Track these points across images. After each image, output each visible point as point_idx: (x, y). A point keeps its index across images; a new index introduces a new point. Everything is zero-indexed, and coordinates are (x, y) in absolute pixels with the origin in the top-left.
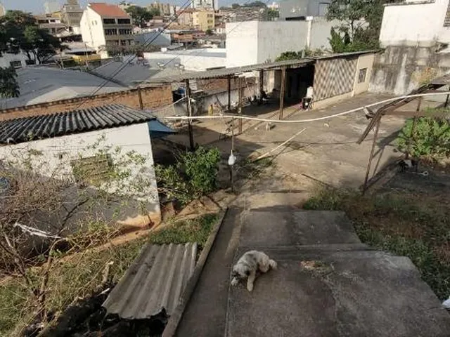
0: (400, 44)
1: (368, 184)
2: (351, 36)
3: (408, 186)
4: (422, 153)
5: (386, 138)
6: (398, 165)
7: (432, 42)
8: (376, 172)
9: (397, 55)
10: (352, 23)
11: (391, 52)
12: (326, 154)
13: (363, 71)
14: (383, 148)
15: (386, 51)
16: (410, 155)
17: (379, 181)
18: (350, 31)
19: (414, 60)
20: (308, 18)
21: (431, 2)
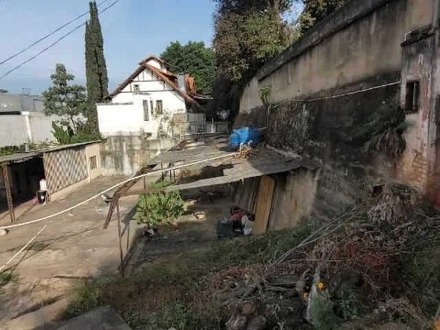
0: (118, 134)
1: (124, 263)
2: (73, 128)
3: (157, 251)
4: (159, 221)
5: (129, 214)
6: (143, 236)
7: (140, 132)
8: (129, 247)
9: (118, 144)
10: (71, 118)
11: (112, 141)
12: (77, 246)
13: (93, 159)
14: (129, 223)
15: (108, 140)
16: (150, 225)
17: (134, 256)
18: (71, 125)
19: (131, 146)
20: (24, 113)
21: (131, 104)
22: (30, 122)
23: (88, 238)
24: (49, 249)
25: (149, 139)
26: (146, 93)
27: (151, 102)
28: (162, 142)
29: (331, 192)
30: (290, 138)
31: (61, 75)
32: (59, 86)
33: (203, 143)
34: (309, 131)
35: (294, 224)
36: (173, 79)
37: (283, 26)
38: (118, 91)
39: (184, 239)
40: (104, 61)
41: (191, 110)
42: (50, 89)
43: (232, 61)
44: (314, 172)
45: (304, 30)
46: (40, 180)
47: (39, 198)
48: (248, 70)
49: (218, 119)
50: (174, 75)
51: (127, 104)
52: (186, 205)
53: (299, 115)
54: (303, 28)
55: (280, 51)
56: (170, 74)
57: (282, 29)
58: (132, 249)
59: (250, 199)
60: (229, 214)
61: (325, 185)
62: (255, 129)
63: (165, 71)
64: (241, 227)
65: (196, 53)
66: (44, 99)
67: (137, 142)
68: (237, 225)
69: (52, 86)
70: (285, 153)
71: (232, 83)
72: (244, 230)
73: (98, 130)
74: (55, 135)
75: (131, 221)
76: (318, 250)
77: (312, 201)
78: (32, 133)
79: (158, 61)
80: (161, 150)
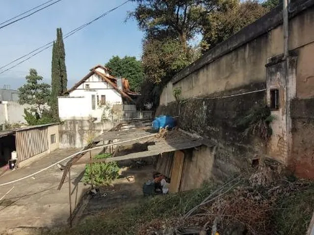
0: (72, 119)
1: (73, 216)
2: (40, 114)
3: (98, 206)
4: (100, 183)
5: (78, 178)
6: (88, 194)
7: (89, 117)
8: (77, 204)
9: (72, 125)
10: (39, 107)
11: (68, 123)
12: (36, 202)
13: (53, 136)
14: (77, 185)
15: (65, 123)
16: (94, 186)
17: (80, 210)
18: (38, 111)
19: (82, 127)
20: (3, 102)
21: (83, 97)
22: (8, 109)
23: (45, 196)
24: (15, 204)
25: (95, 122)
26: (94, 90)
27: (98, 96)
28: (104, 124)
29: (224, 163)
30: (195, 124)
31: (33, 76)
32: (31, 84)
33: (134, 126)
34: (208, 120)
35: (199, 185)
36: (113, 81)
37: (189, 49)
38: (74, 89)
39: (118, 197)
40: (65, 67)
41: (126, 102)
42: (25, 86)
43: (154, 71)
44: (212, 148)
45: (203, 52)
46: (12, 151)
47: (10, 165)
48: (166, 77)
49: (144, 109)
50: (114, 78)
51: (80, 97)
52: (120, 171)
53: (201, 108)
54: (202, 50)
55: (187, 65)
56: (112, 77)
57: (188, 51)
58: (79, 205)
59: (167, 167)
60: (152, 178)
61: (219, 158)
62: (171, 117)
63: (108, 75)
64: (161, 187)
65: (130, 64)
66: (19, 92)
67: (86, 124)
68: (158, 186)
69: (27, 83)
70: (191, 135)
71: (155, 85)
72: (163, 189)
73: (58, 115)
74: (26, 118)
75: (79, 183)
76: (215, 207)
77: (211, 170)
78: (9, 117)
79: (104, 69)
80: (104, 131)
